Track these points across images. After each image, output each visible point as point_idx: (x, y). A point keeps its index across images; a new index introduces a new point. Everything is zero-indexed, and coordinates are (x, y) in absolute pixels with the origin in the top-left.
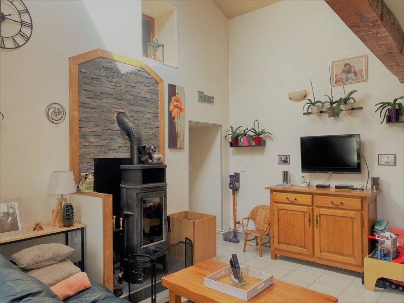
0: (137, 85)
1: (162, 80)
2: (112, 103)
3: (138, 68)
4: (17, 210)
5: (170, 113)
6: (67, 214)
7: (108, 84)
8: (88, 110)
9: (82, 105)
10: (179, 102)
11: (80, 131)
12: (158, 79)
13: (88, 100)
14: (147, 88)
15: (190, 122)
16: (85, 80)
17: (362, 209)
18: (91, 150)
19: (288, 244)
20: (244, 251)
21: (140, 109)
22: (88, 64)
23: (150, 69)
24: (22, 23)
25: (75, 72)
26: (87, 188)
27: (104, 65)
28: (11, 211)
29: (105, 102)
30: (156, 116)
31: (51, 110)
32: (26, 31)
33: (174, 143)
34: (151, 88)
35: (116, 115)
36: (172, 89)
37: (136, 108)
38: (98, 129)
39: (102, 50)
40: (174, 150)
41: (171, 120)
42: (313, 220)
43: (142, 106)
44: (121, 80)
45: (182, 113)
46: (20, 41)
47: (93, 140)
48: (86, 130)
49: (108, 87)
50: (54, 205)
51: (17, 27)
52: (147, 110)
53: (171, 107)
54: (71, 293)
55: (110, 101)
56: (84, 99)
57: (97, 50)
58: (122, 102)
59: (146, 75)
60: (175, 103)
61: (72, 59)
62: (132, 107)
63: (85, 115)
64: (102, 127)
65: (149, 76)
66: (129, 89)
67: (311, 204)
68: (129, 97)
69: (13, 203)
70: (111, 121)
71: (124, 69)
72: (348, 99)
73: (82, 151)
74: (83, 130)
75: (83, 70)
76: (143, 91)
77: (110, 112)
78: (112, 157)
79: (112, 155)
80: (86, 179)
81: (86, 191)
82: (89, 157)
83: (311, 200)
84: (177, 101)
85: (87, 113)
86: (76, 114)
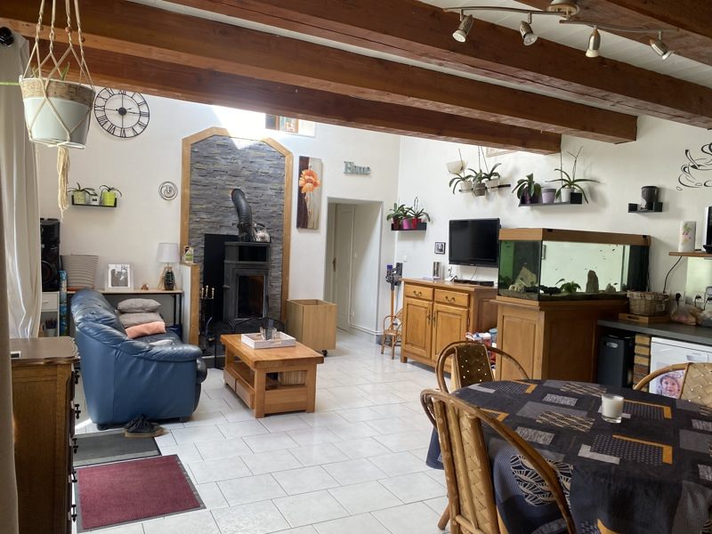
0: (258, 160)
1: (289, 153)
2: (226, 180)
3: (258, 142)
4: (129, 271)
5: (300, 188)
6: (169, 279)
7: (223, 161)
8: (199, 187)
9: (194, 183)
10: (313, 176)
11: (191, 208)
12: (284, 152)
13: (201, 178)
14: (269, 162)
15: (329, 199)
16: (198, 159)
17: (469, 306)
18: (202, 225)
19: (413, 345)
20: (382, 353)
21: (260, 185)
22: (201, 143)
23: (274, 141)
24: (141, 114)
25: (188, 152)
26: (187, 259)
27: (218, 142)
28: (124, 271)
29: (218, 180)
30: (280, 192)
31: (164, 188)
32: (144, 120)
33: (303, 222)
34: (275, 162)
35: (231, 192)
36: (304, 162)
37: (255, 184)
38: (210, 205)
39: (216, 128)
40: (304, 230)
41: (301, 196)
42: (432, 317)
43: (263, 181)
44: (237, 157)
45: (316, 188)
46: (138, 129)
47: (204, 216)
48: (198, 207)
49: (222, 164)
50: (161, 273)
51: (137, 118)
52: (269, 186)
53: (302, 182)
54: (148, 332)
55: (224, 178)
56: (196, 177)
57: (211, 128)
58: (238, 178)
59: (269, 148)
60: (307, 177)
61: (185, 140)
62: (249, 183)
63: (196, 192)
64: (215, 204)
65: (273, 150)
66: (247, 165)
67: (431, 299)
68: (247, 173)
69: (126, 266)
70: (225, 198)
71: (240, 144)
72: (492, 174)
73: (193, 226)
74: (193, 206)
75: (196, 150)
76: (266, 167)
77: (224, 189)
78: (225, 233)
79: (224, 232)
80: (186, 251)
81: (187, 262)
82: (199, 232)
83: (431, 294)
84: (311, 174)
85: (199, 190)
86: (187, 191)
